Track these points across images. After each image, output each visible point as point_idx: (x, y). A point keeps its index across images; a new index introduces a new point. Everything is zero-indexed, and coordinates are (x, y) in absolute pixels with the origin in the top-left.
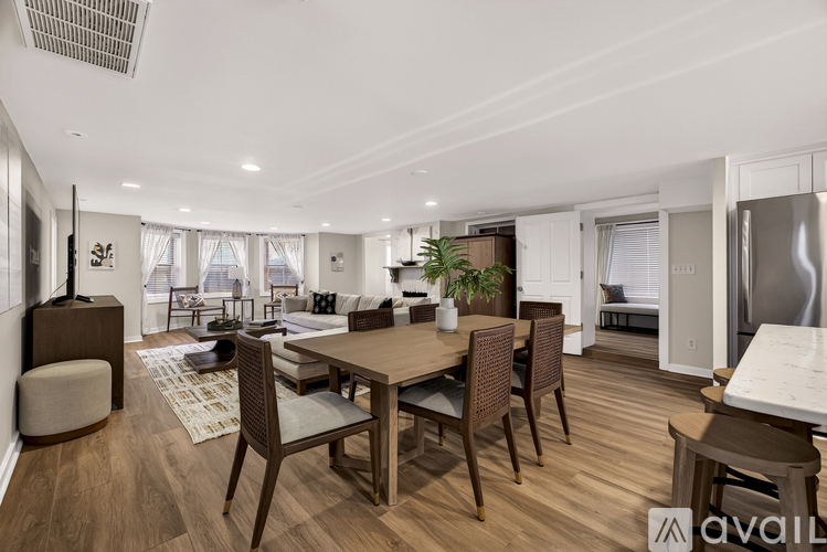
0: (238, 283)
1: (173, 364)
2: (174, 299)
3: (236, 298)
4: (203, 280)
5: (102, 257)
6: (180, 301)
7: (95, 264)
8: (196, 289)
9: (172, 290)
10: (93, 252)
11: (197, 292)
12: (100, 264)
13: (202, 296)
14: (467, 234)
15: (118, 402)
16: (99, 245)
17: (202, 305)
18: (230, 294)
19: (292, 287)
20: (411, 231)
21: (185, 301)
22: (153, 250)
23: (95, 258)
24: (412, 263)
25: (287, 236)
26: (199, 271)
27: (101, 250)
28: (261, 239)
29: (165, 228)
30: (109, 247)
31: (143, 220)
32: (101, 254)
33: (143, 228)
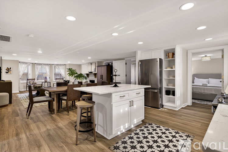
0: (46, 78)
1: (25, 97)
2: (28, 82)
3: (46, 82)
4: (37, 77)
5: (8, 71)
6: (29, 83)
7: (7, 73)
8: (34, 79)
9: (27, 79)
10: (6, 70)
11: (35, 80)
12: (8, 73)
13: (36, 81)
14: (104, 65)
15: (10, 102)
16: (8, 68)
17: (36, 83)
18: (44, 81)
19: (62, 79)
20: (91, 64)
21: (31, 82)
22: (22, 69)
23: (7, 71)
24: (91, 72)
25: (60, 65)
26: (35, 74)
27: (8, 69)
28: (53, 66)
29: (26, 63)
30: (10, 68)
31: (19, 61)
32: (8, 70)
33: (19, 63)
